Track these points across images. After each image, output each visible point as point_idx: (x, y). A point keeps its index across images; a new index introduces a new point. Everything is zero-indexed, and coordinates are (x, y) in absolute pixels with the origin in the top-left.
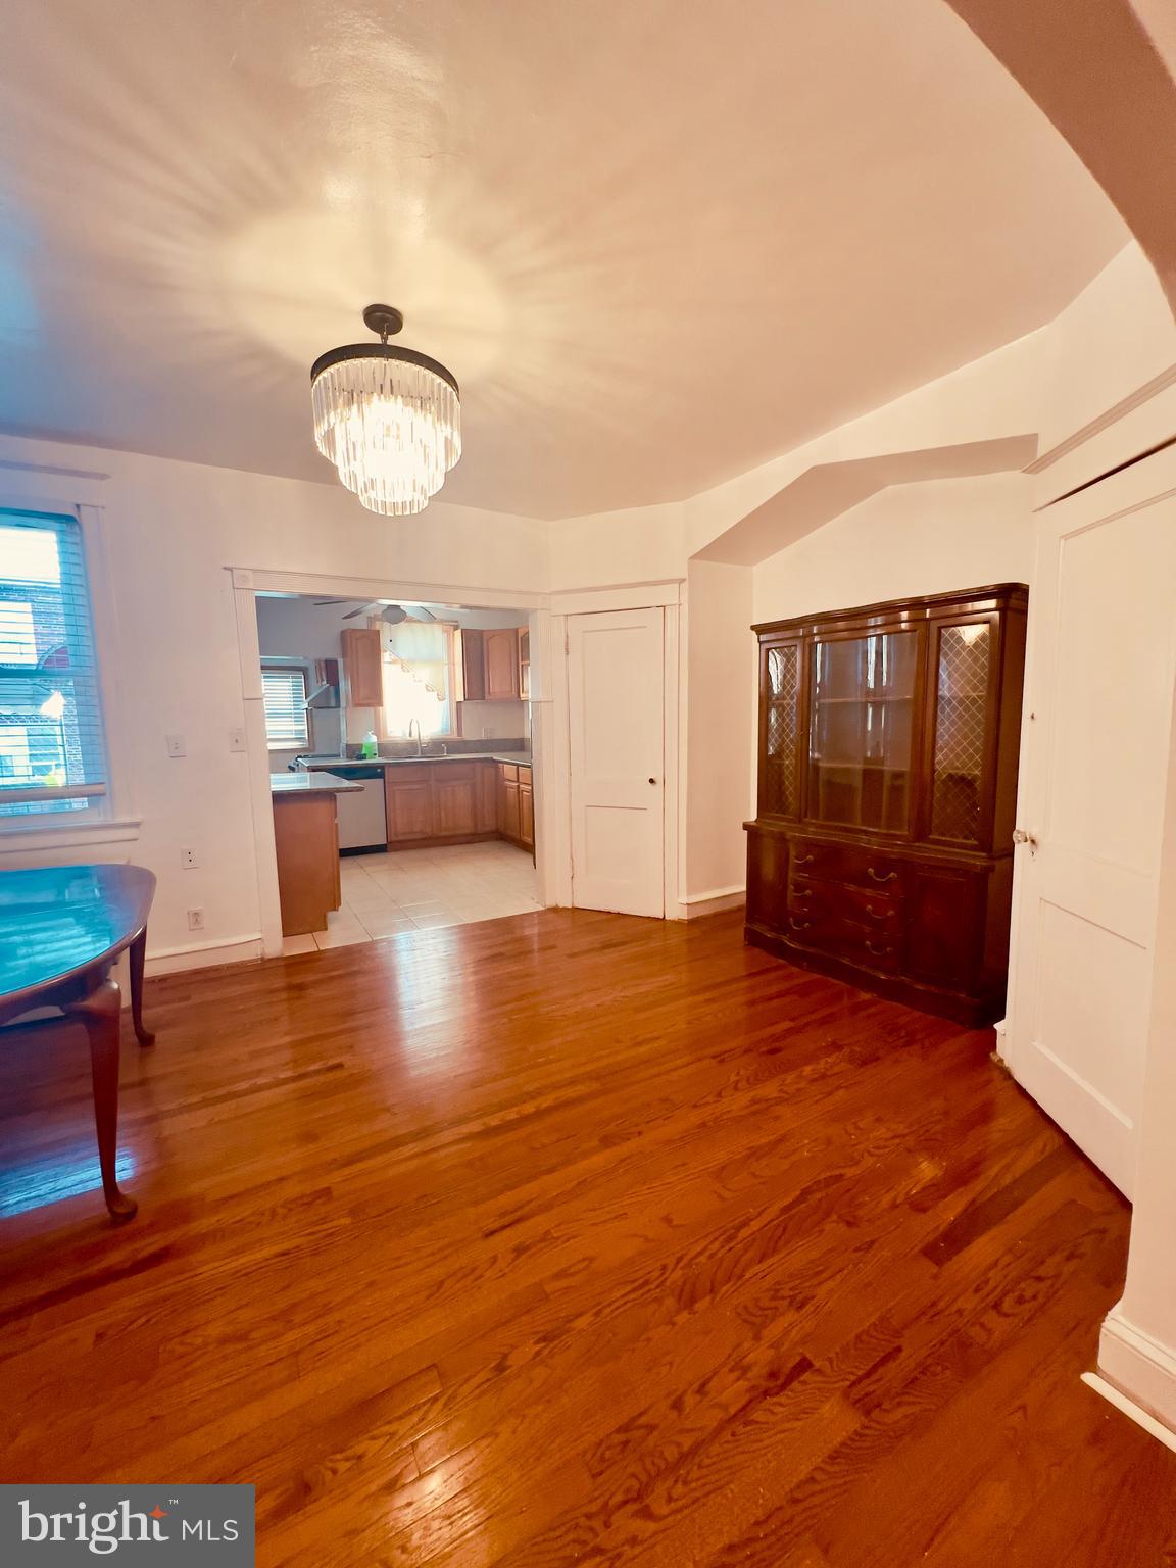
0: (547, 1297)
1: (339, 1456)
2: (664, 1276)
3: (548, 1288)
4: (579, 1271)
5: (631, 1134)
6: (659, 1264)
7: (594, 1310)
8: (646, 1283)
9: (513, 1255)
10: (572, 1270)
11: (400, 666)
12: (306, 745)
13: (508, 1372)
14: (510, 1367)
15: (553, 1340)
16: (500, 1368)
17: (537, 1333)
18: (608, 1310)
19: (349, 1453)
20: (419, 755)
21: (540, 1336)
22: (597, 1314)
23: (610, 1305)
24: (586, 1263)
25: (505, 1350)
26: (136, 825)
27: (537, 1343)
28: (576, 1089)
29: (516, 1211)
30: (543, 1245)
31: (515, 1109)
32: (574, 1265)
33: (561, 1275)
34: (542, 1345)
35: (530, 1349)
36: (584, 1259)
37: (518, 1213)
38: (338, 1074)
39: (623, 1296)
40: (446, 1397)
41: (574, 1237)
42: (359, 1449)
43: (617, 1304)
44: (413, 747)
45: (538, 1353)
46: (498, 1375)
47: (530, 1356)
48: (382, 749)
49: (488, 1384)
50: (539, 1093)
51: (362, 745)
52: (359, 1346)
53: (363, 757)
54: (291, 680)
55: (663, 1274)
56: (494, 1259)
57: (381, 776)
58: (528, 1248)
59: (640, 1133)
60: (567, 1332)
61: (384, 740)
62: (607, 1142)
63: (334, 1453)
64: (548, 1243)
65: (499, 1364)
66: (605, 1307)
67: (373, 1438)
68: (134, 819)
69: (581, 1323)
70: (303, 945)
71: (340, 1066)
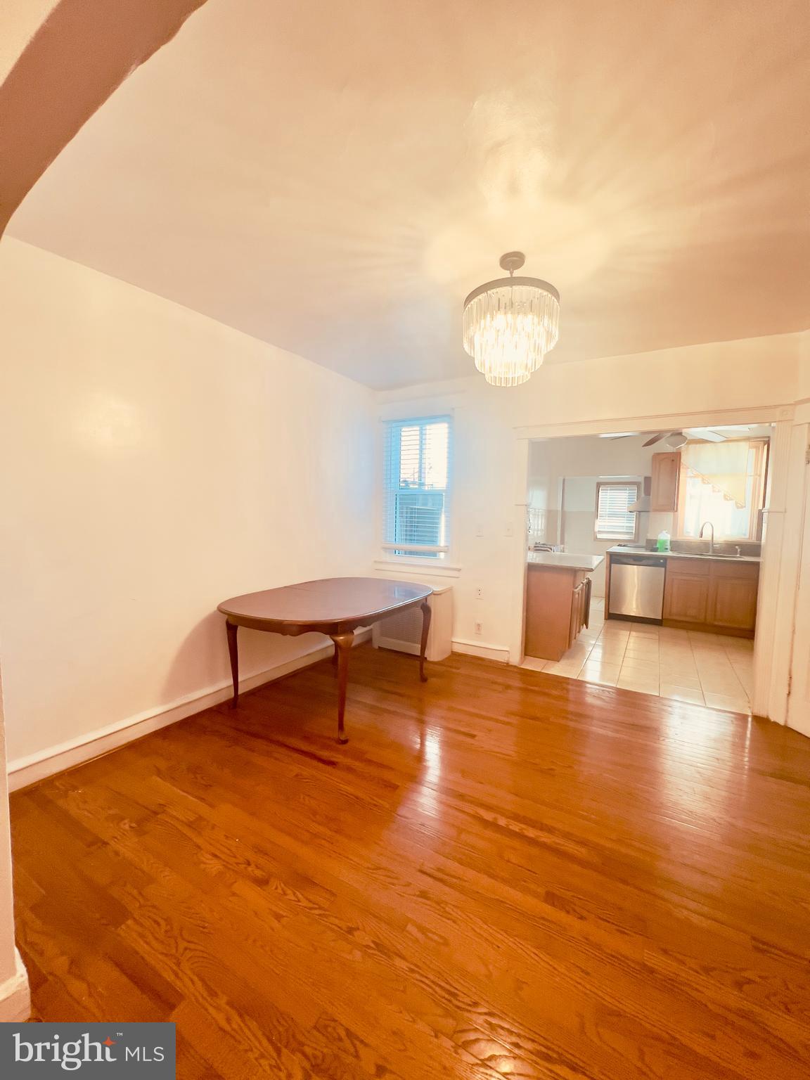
0: (403, 930)
1: (282, 885)
2: (469, 1008)
3: (410, 928)
4: (432, 940)
5: (575, 911)
6: (476, 998)
7: (413, 967)
8: (454, 995)
9: (418, 893)
10: (430, 935)
11: (700, 479)
12: (632, 537)
13: (351, 937)
14: (353, 936)
15: (380, 951)
16: (350, 931)
17: (379, 938)
18: (417, 976)
19: (285, 888)
20: (710, 554)
21: (377, 941)
22: (412, 971)
23: (422, 975)
24: (441, 941)
25: (361, 927)
26: (459, 570)
27: (374, 942)
28: (580, 849)
29: (448, 875)
30: (434, 905)
31: (523, 826)
32: (434, 933)
33: (422, 930)
34: (372, 945)
35: (367, 940)
36: (441, 937)
37: (446, 877)
38: (469, 740)
39: (433, 982)
40: (323, 912)
41: (454, 922)
42: (289, 892)
43: (424, 979)
44: (706, 546)
45: (368, 947)
46: (346, 932)
47: (364, 944)
48: (675, 545)
49: (339, 929)
50: (550, 830)
51: (657, 540)
52: (330, 856)
53: (656, 550)
54: (628, 492)
55: (470, 1005)
56: (409, 885)
57: (664, 565)
58: (428, 898)
59: (582, 918)
60: (389, 957)
61: (679, 538)
62: (551, 898)
63: (283, 883)
64: (438, 907)
65: (351, 928)
66: (419, 973)
67: (294, 894)
68: (458, 567)
69: (399, 962)
70: (534, 665)
71: (473, 736)
